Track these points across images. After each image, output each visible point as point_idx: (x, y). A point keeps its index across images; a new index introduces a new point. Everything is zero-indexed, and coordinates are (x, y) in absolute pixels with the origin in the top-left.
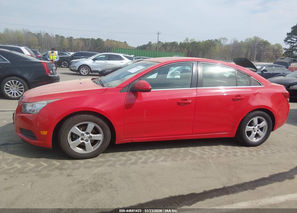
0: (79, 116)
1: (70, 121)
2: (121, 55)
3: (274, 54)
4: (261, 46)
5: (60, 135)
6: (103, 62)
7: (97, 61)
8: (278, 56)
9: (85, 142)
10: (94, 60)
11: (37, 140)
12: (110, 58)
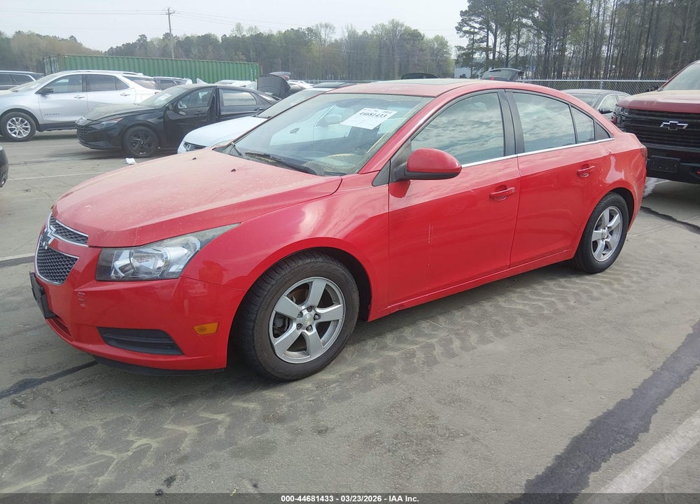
0: (293, 265)
1: (273, 282)
2: (119, 75)
3: (433, 61)
4: (407, 43)
5: (254, 327)
6: (70, 97)
7: (52, 97)
8: (441, 65)
9: (306, 331)
10: (44, 92)
11: (183, 354)
12: (88, 84)
